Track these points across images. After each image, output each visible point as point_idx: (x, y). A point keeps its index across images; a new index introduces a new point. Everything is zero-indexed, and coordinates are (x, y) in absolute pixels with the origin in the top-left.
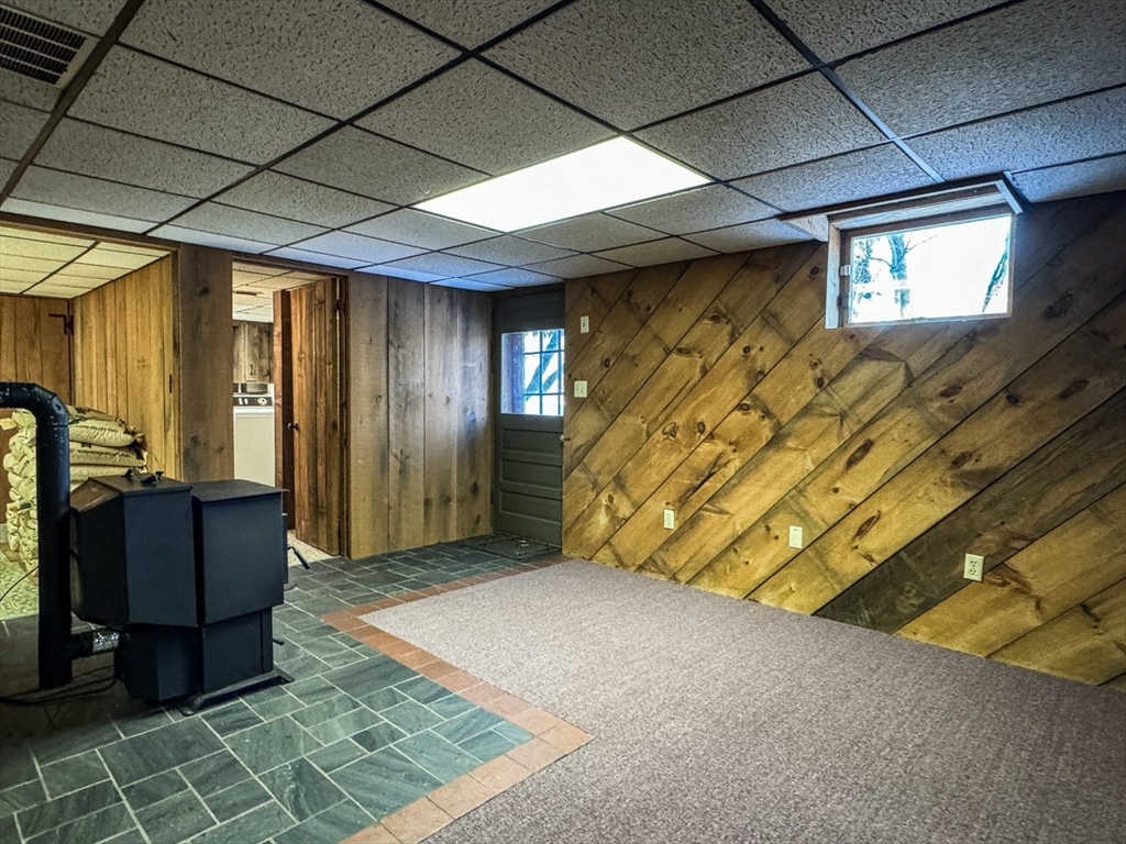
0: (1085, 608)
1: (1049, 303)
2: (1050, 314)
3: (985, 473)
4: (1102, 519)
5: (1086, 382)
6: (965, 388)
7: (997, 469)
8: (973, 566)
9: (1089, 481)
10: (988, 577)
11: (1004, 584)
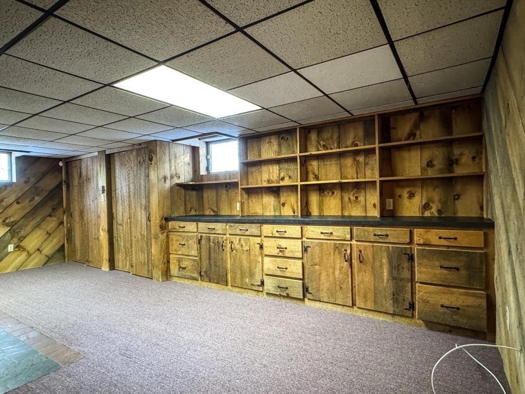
0: (38, 250)
1: (25, 179)
2: (26, 182)
3: (13, 222)
4: (40, 229)
5: (34, 198)
6: (5, 200)
7: (16, 221)
8: (11, 248)
9: (37, 221)
10: (15, 249)
11: (20, 250)
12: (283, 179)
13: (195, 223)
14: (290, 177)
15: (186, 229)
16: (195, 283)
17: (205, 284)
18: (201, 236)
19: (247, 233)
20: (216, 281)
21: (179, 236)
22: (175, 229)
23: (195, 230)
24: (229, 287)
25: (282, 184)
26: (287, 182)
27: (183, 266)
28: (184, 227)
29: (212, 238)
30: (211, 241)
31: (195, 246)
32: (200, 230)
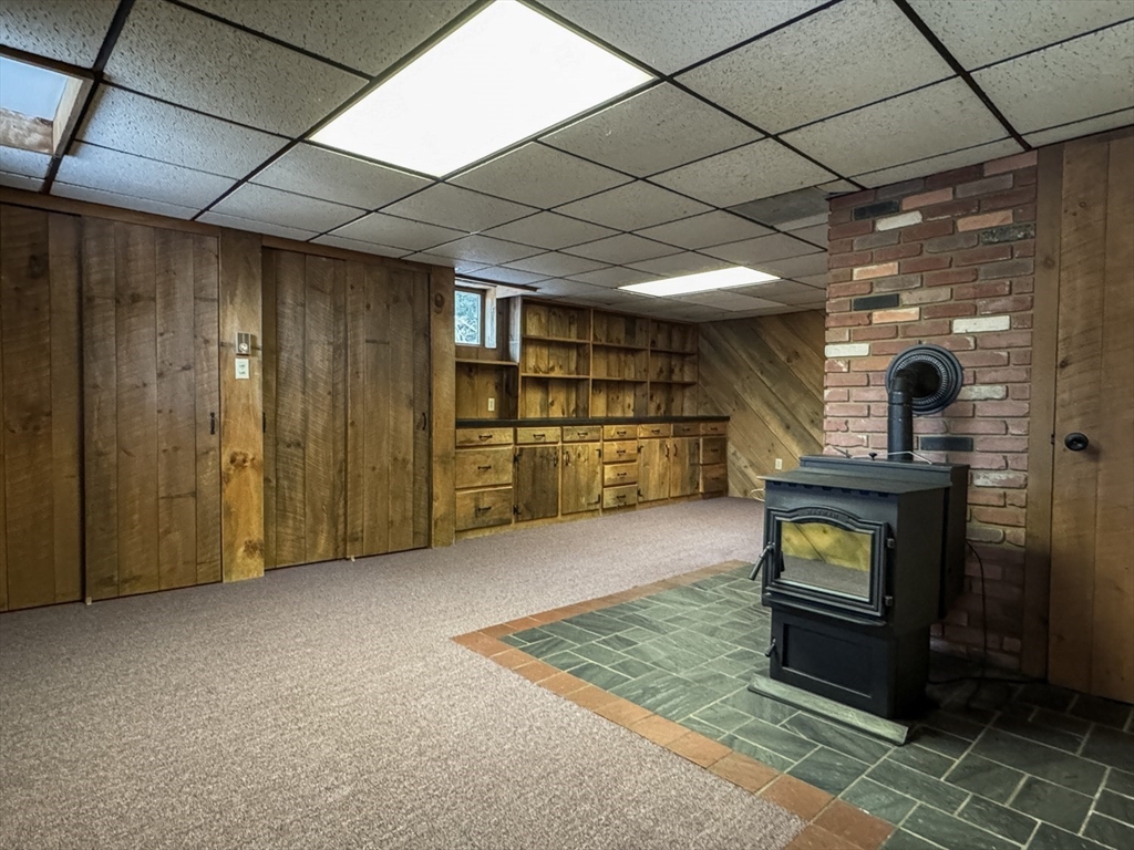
12: (552, 369)
13: (511, 429)
14: (561, 367)
15: (492, 441)
16: (506, 530)
17: (522, 525)
18: (521, 450)
19: (587, 438)
20: (541, 515)
21: (479, 453)
22: (472, 442)
23: (511, 441)
24: (559, 517)
25: (552, 375)
26: (557, 373)
27: (486, 506)
28: (491, 437)
29: (538, 451)
30: (538, 454)
31: (510, 466)
32: (520, 440)
